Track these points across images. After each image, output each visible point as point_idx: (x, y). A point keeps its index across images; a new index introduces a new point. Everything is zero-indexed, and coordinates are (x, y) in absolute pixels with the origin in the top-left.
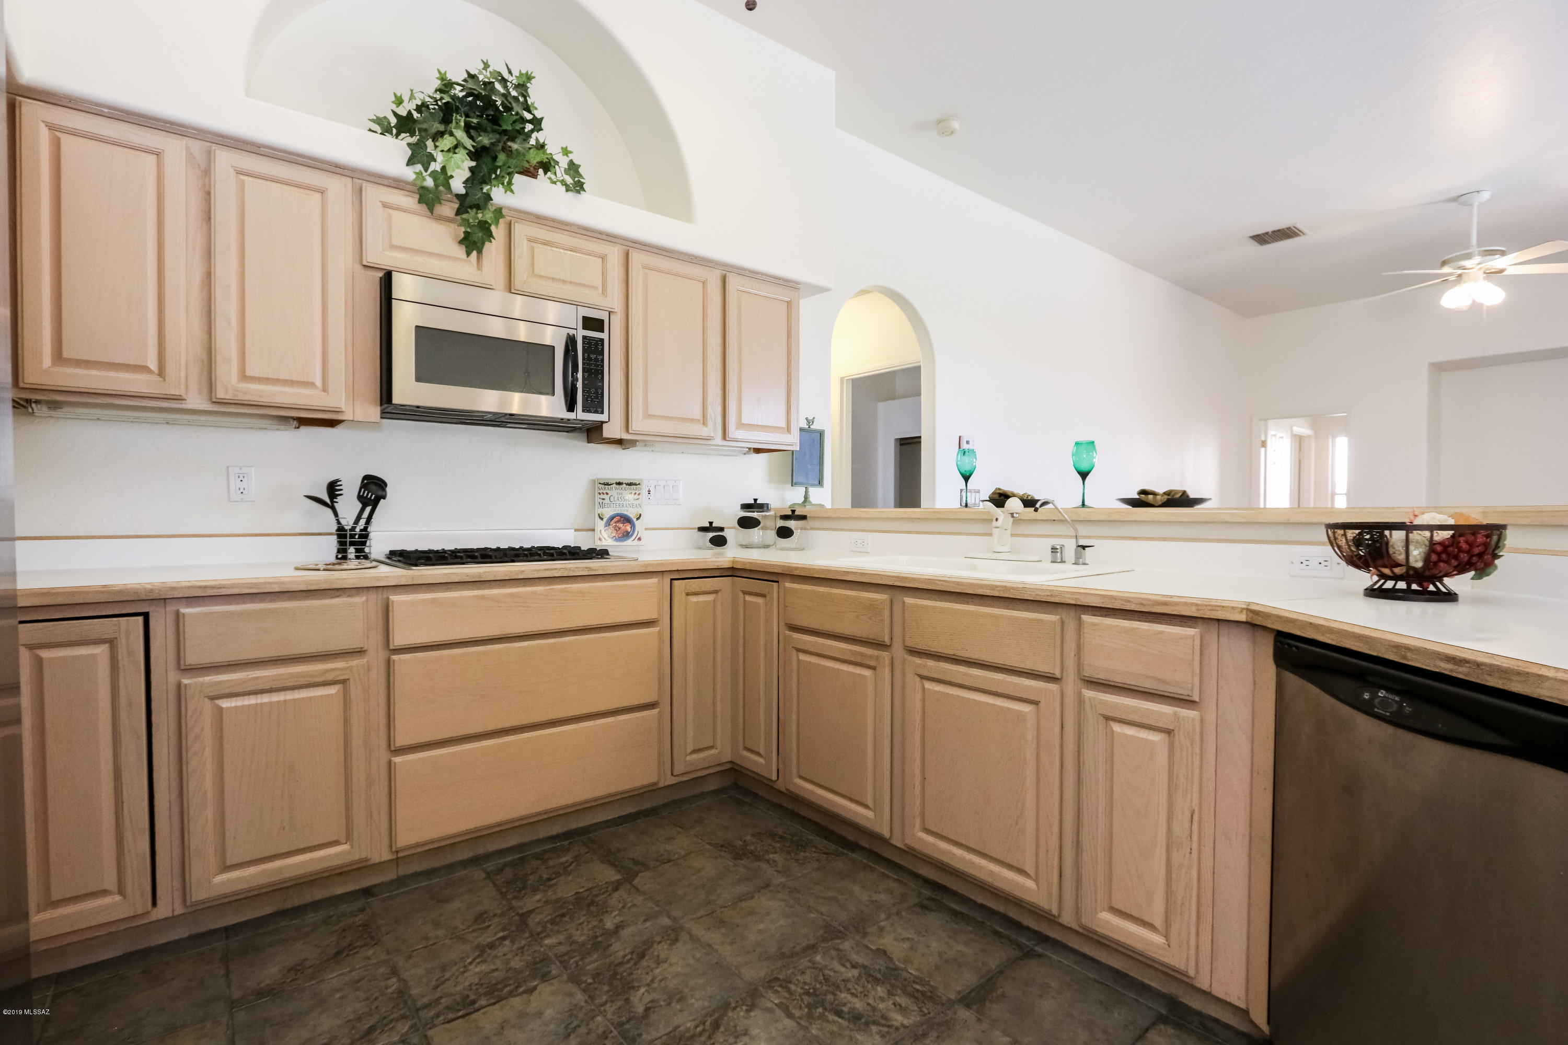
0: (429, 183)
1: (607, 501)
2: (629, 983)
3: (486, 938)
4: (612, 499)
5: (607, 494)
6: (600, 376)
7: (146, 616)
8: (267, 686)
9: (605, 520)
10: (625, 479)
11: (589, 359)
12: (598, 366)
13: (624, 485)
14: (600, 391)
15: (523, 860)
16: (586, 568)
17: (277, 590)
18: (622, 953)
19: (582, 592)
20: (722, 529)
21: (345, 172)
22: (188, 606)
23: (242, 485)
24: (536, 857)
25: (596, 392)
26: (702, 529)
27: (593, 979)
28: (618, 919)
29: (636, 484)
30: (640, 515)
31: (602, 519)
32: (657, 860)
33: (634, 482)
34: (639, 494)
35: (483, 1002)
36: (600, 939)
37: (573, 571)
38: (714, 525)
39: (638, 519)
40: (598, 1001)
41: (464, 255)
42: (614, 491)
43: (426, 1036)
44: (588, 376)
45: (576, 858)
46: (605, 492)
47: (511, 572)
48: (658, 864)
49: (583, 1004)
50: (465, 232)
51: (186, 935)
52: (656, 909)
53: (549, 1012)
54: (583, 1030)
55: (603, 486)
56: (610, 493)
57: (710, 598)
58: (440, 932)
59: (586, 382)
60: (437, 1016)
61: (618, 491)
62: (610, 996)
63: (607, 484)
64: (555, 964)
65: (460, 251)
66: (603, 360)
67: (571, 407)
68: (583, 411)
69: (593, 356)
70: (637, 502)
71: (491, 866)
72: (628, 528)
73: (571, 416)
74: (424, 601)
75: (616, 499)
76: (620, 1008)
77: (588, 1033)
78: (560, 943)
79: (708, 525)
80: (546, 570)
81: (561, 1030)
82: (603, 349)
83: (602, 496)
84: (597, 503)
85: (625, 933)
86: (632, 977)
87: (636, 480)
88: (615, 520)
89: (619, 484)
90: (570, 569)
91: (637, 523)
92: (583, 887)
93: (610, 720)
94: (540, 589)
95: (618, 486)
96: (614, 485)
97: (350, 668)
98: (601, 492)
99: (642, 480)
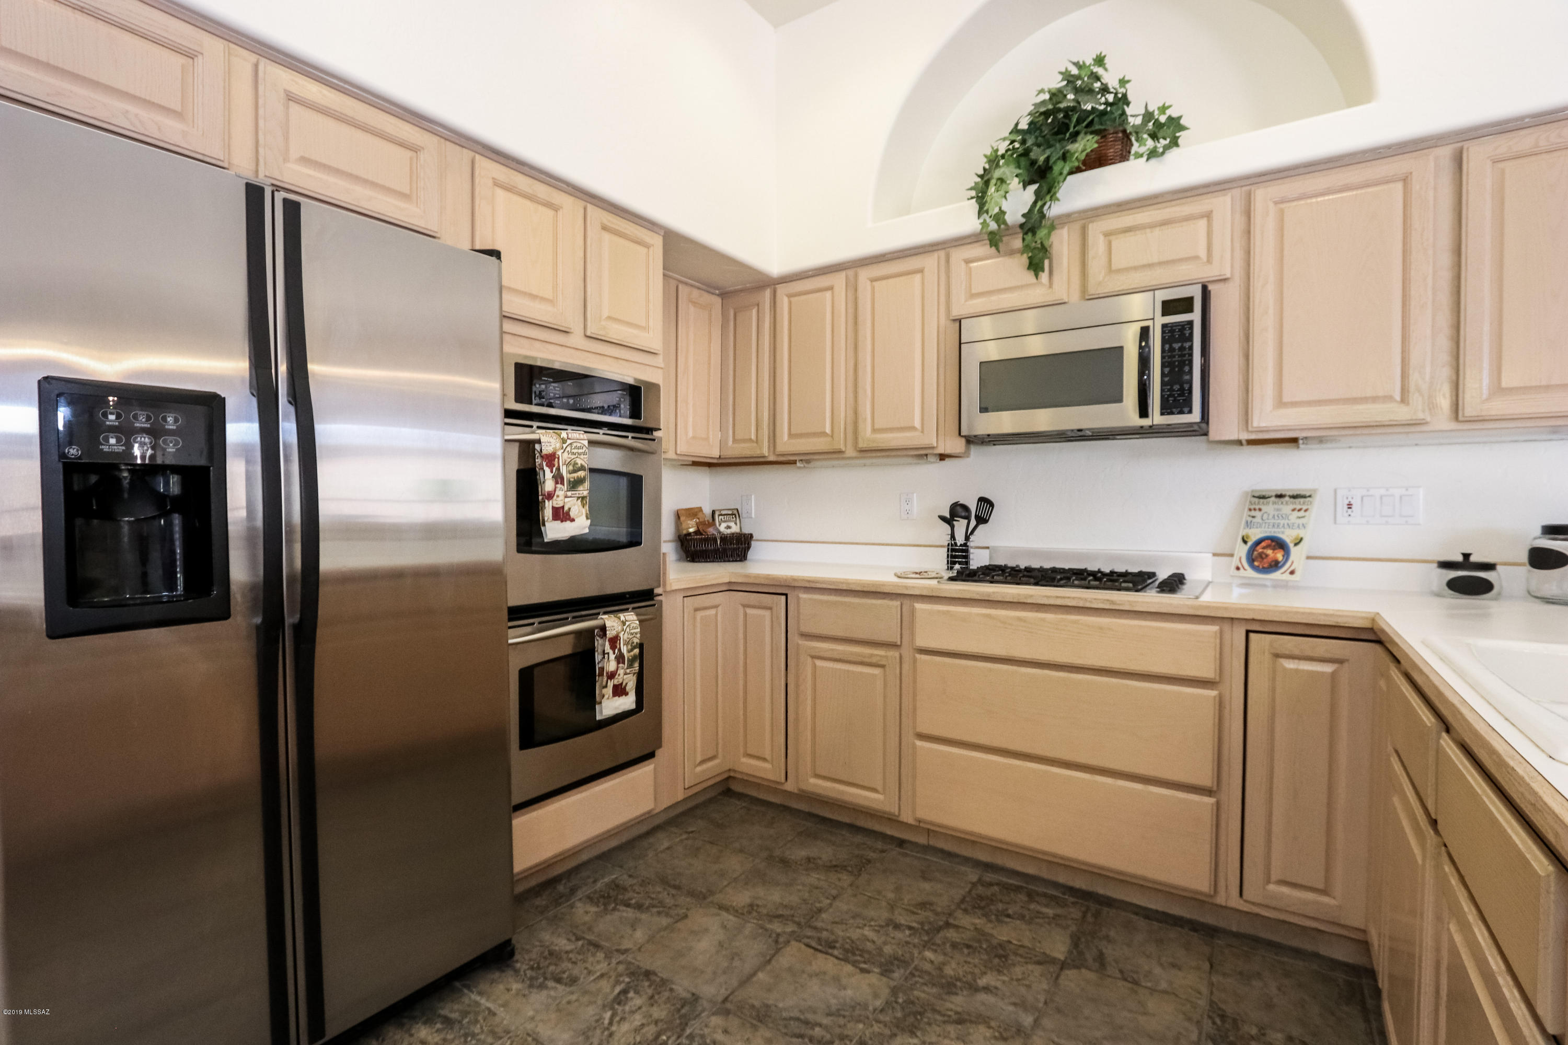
0: (993, 226)
1: (1258, 520)
2: (916, 1028)
3: (902, 920)
4: (1265, 517)
5: (1260, 510)
6: (1187, 369)
7: (786, 595)
8: (837, 657)
9: (1250, 544)
10: (1288, 490)
11: (1172, 350)
12: (1184, 355)
13: (1287, 499)
14: (1186, 386)
15: (1018, 889)
16: (1108, 600)
17: (845, 588)
18: (952, 1006)
19: (1101, 628)
20: (1490, 567)
21: (940, 247)
22: (804, 593)
23: (907, 507)
24: (1031, 896)
25: (1182, 389)
26: (1446, 565)
27: (904, 1002)
28: (999, 984)
29: (1304, 497)
30: (1301, 540)
31: (1245, 542)
32: (1121, 972)
33: (1302, 493)
34: (1306, 510)
35: (836, 952)
36: (958, 984)
37: (1091, 602)
38: (1473, 559)
39: (1296, 544)
40: (881, 1017)
41: (1034, 280)
42: (1269, 508)
43: (789, 942)
44: (1169, 372)
45: (1056, 917)
46: (1257, 507)
47: (1019, 595)
48: (1119, 975)
49: (871, 1008)
50: (1030, 258)
51: (807, 810)
52: (1041, 1005)
53: (849, 992)
54: (841, 1021)
55: (1257, 500)
56: (1264, 508)
57: (1328, 668)
58: (891, 896)
59: (1166, 379)
60: (809, 937)
61: (1276, 506)
62: (891, 1022)
63: (1264, 497)
64: (905, 971)
65: (1029, 277)
66: (1191, 348)
67: (1144, 412)
68: (1162, 414)
69: (1176, 346)
70: (1301, 521)
71: (990, 877)
72: (1280, 556)
73: (1146, 422)
74: (939, 611)
75: (1271, 517)
76: (881, 1034)
77: (840, 1026)
78: (932, 962)
79: (1460, 558)
80: (1057, 597)
81: (834, 1008)
82: (1191, 334)
83: (1253, 513)
84: (1243, 523)
85: (982, 996)
86: (927, 1026)
87: (1306, 490)
88: (1263, 544)
89: (1280, 496)
90: (1086, 600)
91: (1294, 550)
92: (1019, 941)
93: (1109, 781)
94: (1049, 616)
95: (1277, 500)
96: (1273, 499)
97: (886, 657)
98: (1252, 507)
99: (1315, 491)
